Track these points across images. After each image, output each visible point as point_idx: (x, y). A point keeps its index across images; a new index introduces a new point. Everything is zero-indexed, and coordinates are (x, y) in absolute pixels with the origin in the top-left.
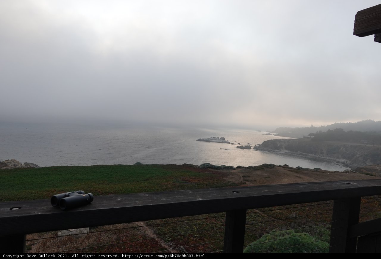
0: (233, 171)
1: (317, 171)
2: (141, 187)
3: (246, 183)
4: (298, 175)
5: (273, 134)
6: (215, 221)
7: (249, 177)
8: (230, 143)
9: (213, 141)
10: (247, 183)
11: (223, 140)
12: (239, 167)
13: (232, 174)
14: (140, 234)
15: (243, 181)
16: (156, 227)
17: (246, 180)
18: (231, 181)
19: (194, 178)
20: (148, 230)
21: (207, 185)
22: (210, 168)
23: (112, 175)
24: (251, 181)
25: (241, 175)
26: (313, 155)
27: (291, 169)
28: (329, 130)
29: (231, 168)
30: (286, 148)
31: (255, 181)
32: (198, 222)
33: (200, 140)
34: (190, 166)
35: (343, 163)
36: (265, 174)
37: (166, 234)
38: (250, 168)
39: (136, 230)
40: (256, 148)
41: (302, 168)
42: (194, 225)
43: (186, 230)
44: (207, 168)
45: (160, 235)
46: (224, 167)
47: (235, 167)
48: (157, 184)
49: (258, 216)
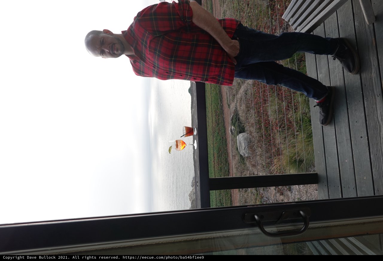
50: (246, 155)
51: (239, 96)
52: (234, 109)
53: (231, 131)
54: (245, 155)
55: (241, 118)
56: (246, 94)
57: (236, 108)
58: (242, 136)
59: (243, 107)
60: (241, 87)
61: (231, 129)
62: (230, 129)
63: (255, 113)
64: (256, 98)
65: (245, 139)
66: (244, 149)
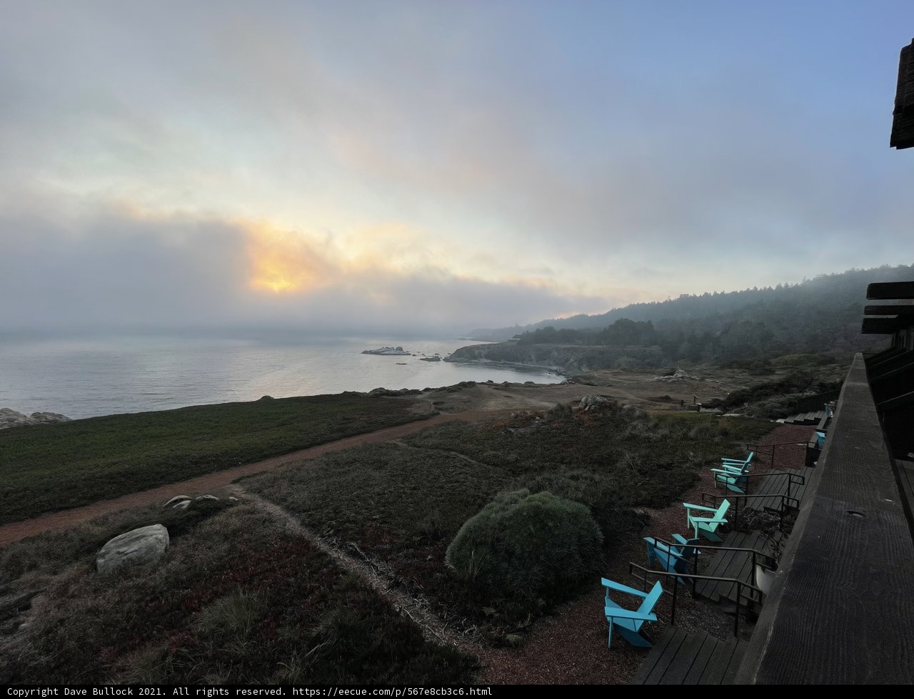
0: (419, 397)
1: (529, 386)
2: (272, 439)
3: (439, 414)
4: (508, 394)
5: (467, 338)
6: (403, 483)
7: (443, 403)
8: (410, 354)
9: (386, 353)
10: (441, 412)
11: (400, 351)
12: (427, 390)
13: (418, 401)
14: (275, 531)
15: (436, 411)
16: (304, 511)
17: (440, 409)
18: (418, 412)
19: (362, 414)
20: (290, 519)
21: (382, 423)
22: (384, 394)
23: (218, 422)
24: (446, 410)
25: (432, 401)
26: (520, 364)
27: (497, 387)
28: (538, 330)
29: (416, 392)
30: (487, 357)
31: (452, 408)
32: (377, 490)
33: (365, 352)
34: (354, 395)
35: (556, 371)
36: (465, 397)
37: (324, 523)
38: (443, 389)
39: (267, 523)
40: (446, 360)
41: (511, 384)
42: (370, 497)
43: (358, 509)
44: (381, 395)
45: (313, 526)
46: (406, 392)
47: (421, 390)
48: (300, 430)
49: (466, 465)
50: (100, 561)
51: (260, 503)
52: (231, 498)
53: (176, 501)
54: (103, 556)
55: (209, 521)
56: (264, 522)
57: (232, 504)
58: (161, 536)
59: (235, 522)
60: (278, 504)
61: (182, 500)
62: (182, 497)
63: (220, 558)
64: (255, 550)
65: (151, 549)
66: (119, 553)
